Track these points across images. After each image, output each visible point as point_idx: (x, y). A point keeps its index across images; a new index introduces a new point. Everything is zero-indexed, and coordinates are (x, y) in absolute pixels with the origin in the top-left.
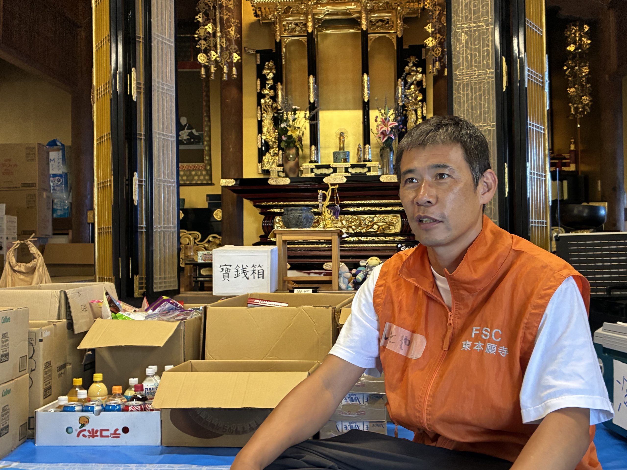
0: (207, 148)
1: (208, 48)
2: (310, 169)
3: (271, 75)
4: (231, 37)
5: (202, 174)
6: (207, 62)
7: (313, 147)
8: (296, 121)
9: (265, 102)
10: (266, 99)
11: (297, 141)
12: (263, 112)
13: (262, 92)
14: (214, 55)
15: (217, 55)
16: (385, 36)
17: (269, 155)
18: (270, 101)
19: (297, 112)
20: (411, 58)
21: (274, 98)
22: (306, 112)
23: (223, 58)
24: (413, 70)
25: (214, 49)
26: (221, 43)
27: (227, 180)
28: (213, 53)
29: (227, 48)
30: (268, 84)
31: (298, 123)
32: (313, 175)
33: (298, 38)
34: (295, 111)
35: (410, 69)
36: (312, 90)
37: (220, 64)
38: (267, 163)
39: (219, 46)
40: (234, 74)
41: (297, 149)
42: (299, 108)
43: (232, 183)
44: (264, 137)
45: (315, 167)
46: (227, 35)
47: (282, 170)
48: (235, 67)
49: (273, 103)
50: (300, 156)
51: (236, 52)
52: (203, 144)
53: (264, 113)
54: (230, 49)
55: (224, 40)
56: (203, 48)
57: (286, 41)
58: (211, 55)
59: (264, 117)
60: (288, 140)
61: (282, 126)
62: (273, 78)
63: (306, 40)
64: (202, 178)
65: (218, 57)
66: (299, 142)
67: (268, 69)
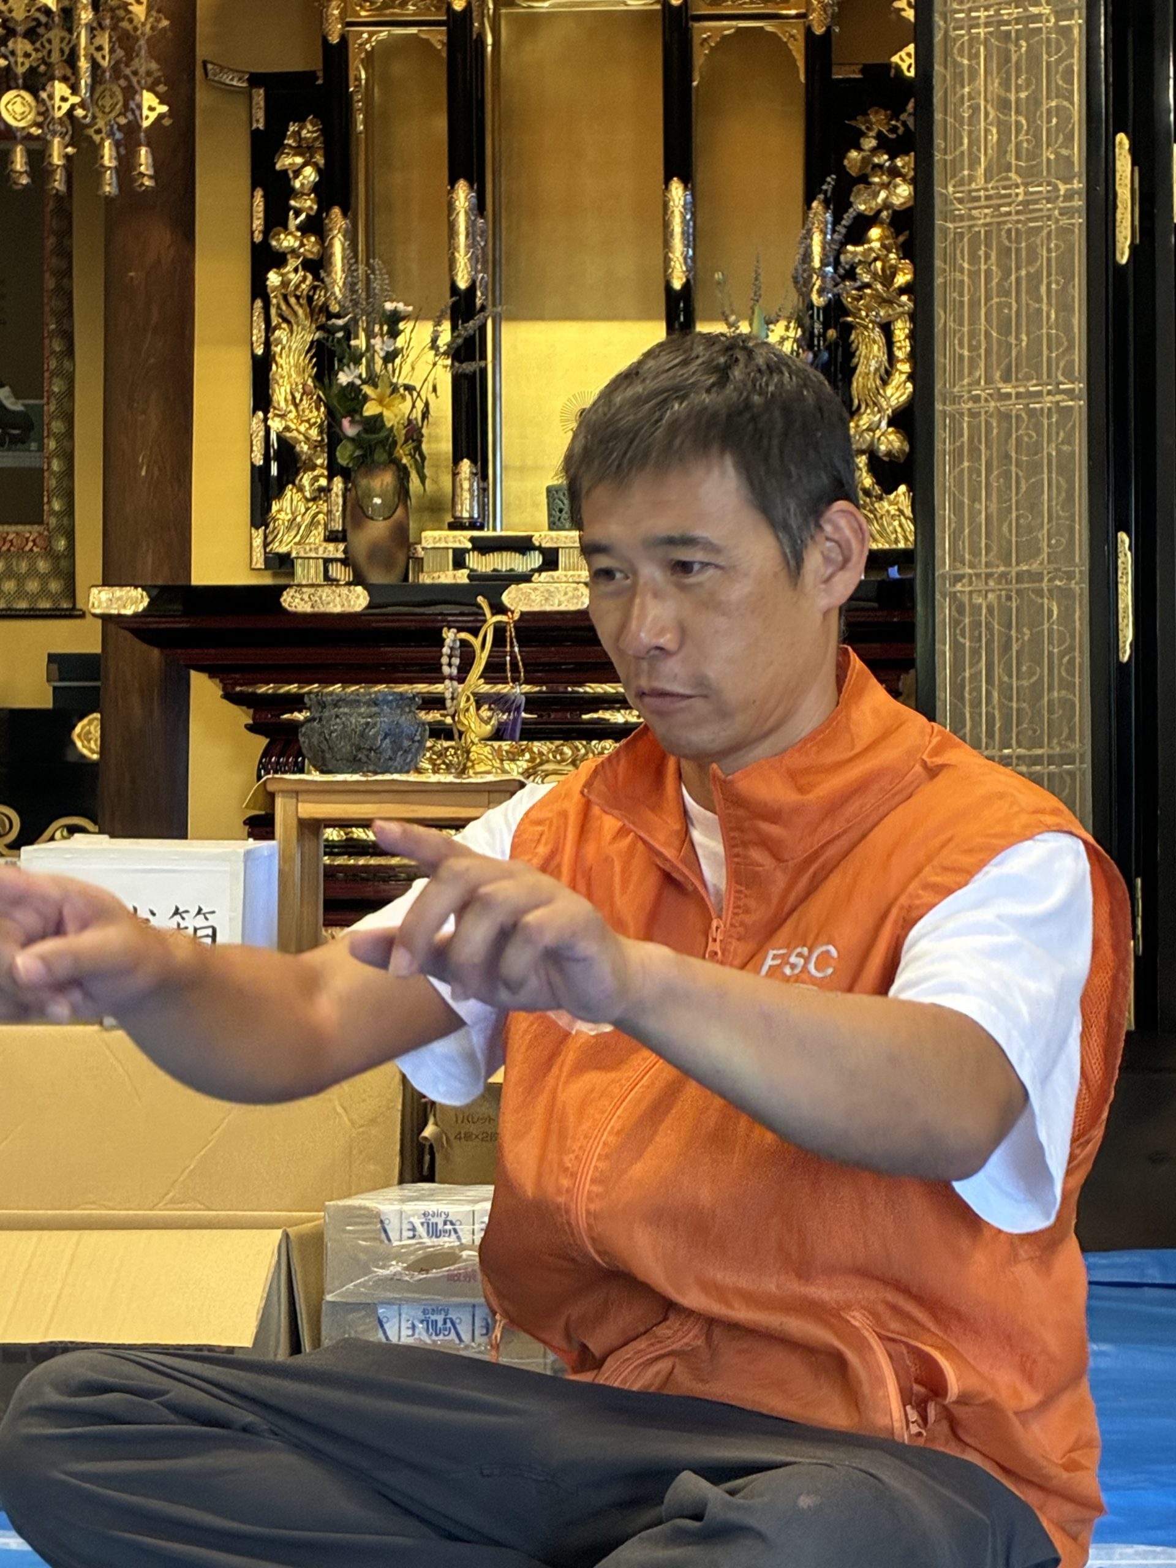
0: (56, 465)
1: (42, 68)
2: (451, 552)
3: (309, 175)
4: (136, 29)
5: (33, 572)
6: (39, 125)
7: (466, 465)
8: (398, 361)
9: (285, 284)
10: (289, 268)
11: (401, 439)
12: (275, 321)
13: (274, 243)
14: (64, 99)
15: (76, 100)
16: (762, 28)
17: (297, 496)
18: (305, 278)
19: (401, 326)
20: (873, 118)
21: (317, 266)
22: (438, 323)
23: (102, 109)
24: (880, 166)
25: (69, 72)
26: (92, 50)
27: (118, 592)
28: (60, 89)
29: (116, 69)
30: (297, 213)
31: (406, 368)
32: (462, 577)
33: (413, 30)
34: (393, 322)
35: (865, 161)
36: (462, 239)
37: (91, 132)
38: (289, 529)
39: (84, 64)
40: (142, 175)
41: (403, 475)
42: (410, 308)
43: (135, 602)
44: (276, 425)
45: (469, 545)
46: (115, 20)
47: (340, 555)
48: (148, 145)
49: (314, 288)
50: (413, 501)
51: (151, 89)
52: (41, 448)
53: (278, 327)
54: (128, 71)
55: (104, 40)
56: (20, 70)
57: (368, 41)
58: (51, 97)
59: (279, 341)
60: (365, 436)
61: (343, 378)
62: (316, 188)
63: (444, 38)
64: (33, 586)
65: (82, 105)
66: (411, 445)
67: (298, 151)
